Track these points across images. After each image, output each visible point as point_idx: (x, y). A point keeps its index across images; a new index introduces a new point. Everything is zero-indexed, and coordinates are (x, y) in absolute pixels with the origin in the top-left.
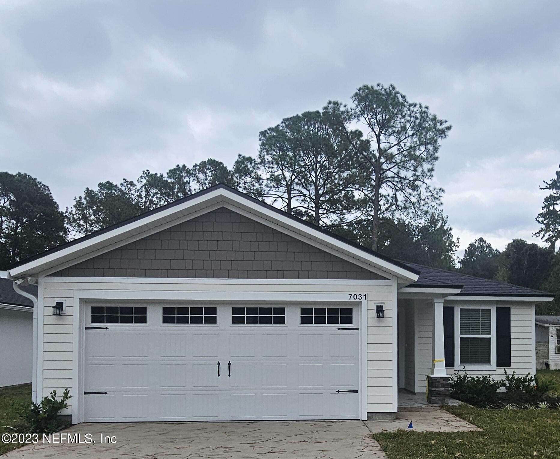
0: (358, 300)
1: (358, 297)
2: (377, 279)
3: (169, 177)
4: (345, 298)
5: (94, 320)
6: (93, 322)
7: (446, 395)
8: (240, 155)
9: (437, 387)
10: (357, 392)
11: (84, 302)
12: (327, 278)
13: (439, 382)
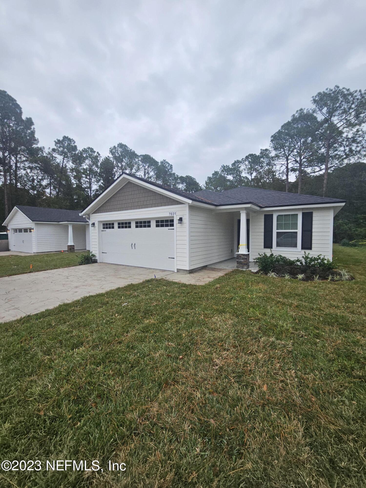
0: (172, 215)
1: (173, 214)
2: (180, 204)
3: (232, 166)
4: (167, 215)
5: (104, 228)
6: (103, 229)
7: (245, 264)
8: (261, 150)
9: (240, 259)
10: (174, 258)
11: (100, 222)
12: (161, 206)
13: (241, 257)
